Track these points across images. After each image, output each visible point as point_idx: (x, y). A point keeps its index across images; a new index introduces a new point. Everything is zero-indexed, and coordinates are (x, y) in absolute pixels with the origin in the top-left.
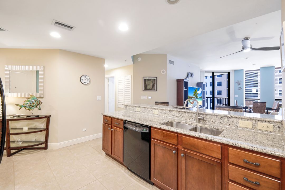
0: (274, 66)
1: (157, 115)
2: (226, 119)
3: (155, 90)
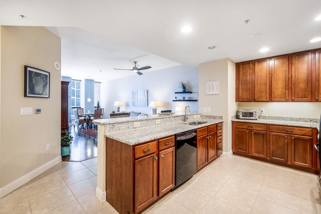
3: (48, 96)
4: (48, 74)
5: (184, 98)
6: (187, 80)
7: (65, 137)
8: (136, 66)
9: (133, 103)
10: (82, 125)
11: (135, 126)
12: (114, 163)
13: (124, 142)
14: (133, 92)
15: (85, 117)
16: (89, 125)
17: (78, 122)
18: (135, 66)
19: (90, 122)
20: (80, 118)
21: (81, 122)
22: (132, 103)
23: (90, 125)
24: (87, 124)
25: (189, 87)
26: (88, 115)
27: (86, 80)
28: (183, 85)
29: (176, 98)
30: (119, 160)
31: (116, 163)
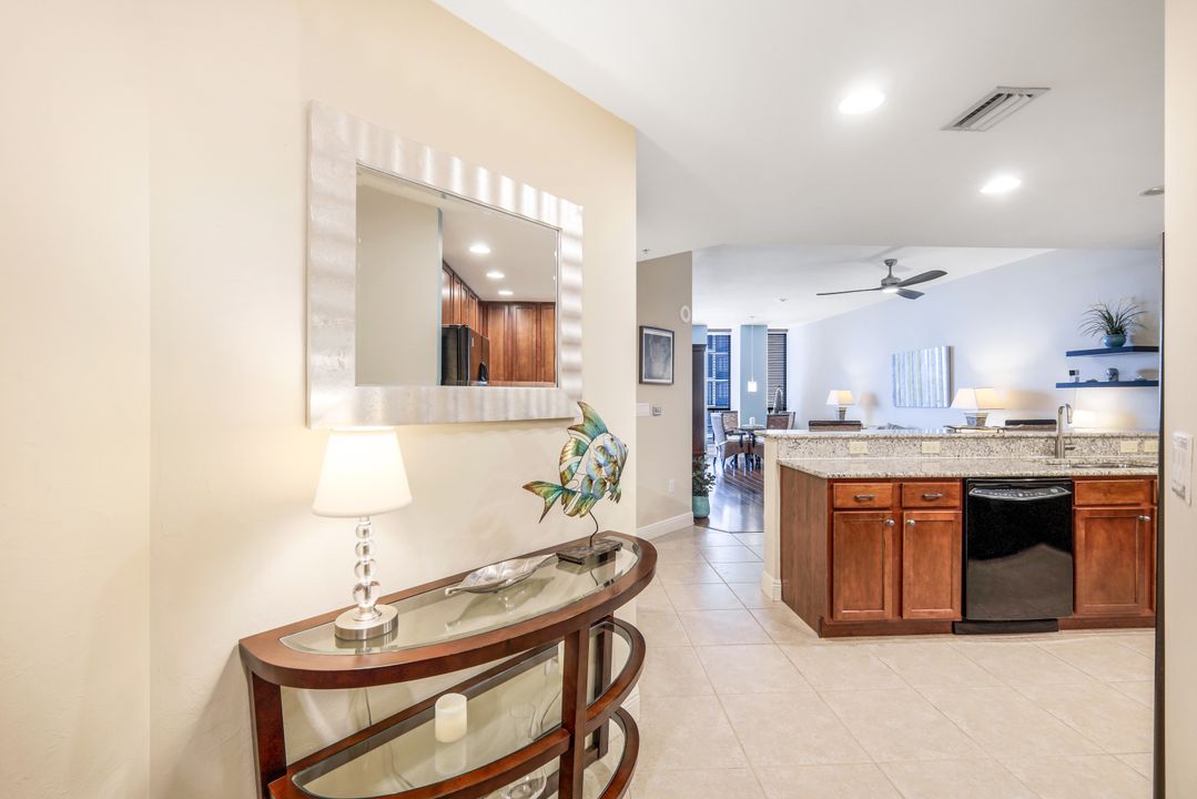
0: (766, 326)
1: (937, 457)
2: (1099, 443)
3: (670, 381)
4: (671, 336)
5: (1114, 373)
6: (1133, 299)
7: (699, 472)
8: (895, 274)
9: (895, 397)
10: (733, 457)
11: (852, 452)
12: (796, 519)
13: (811, 472)
14: (894, 356)
15: (742, 435)
16: (752, 461)
17: (723, 448)
18: (890, 276)
19: (755, 451)
20: (729, 438)
21: (731, 450)
22: (891, 395)
23: (755, 462)
24: (746, 455)
25: (1141, 326)
26: (751, 431)
27: (743, 326)
28: (1109, 320)
29: (1072, 373)
30: (804, 513)
31: (799, 519)
